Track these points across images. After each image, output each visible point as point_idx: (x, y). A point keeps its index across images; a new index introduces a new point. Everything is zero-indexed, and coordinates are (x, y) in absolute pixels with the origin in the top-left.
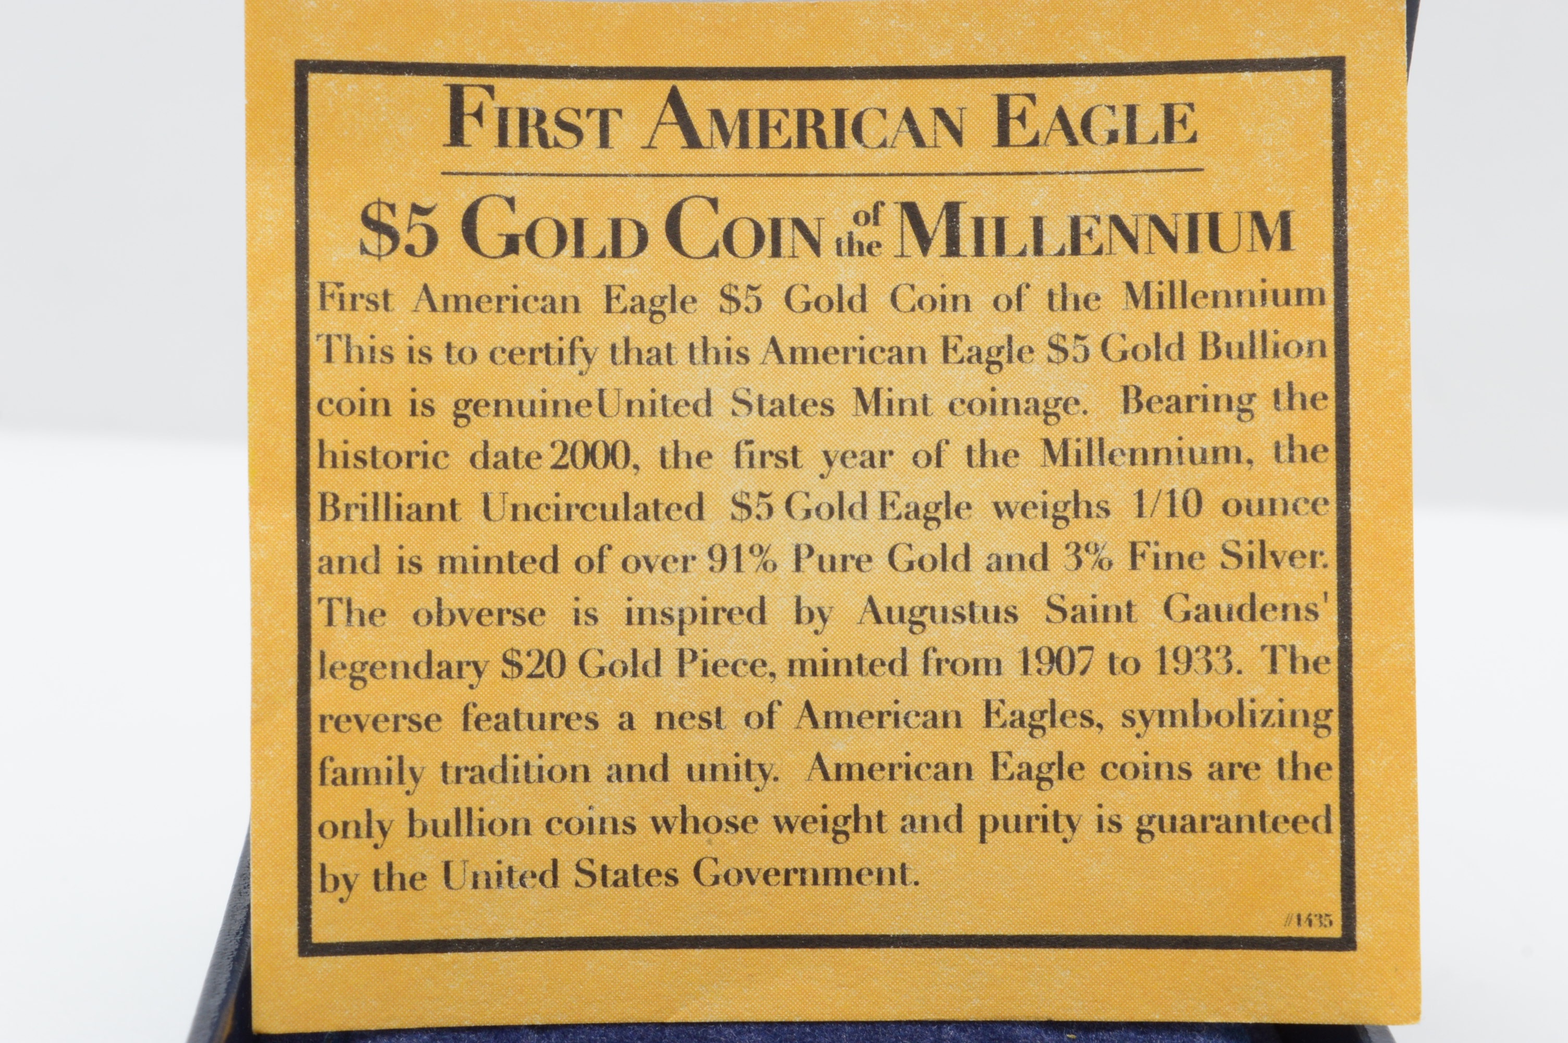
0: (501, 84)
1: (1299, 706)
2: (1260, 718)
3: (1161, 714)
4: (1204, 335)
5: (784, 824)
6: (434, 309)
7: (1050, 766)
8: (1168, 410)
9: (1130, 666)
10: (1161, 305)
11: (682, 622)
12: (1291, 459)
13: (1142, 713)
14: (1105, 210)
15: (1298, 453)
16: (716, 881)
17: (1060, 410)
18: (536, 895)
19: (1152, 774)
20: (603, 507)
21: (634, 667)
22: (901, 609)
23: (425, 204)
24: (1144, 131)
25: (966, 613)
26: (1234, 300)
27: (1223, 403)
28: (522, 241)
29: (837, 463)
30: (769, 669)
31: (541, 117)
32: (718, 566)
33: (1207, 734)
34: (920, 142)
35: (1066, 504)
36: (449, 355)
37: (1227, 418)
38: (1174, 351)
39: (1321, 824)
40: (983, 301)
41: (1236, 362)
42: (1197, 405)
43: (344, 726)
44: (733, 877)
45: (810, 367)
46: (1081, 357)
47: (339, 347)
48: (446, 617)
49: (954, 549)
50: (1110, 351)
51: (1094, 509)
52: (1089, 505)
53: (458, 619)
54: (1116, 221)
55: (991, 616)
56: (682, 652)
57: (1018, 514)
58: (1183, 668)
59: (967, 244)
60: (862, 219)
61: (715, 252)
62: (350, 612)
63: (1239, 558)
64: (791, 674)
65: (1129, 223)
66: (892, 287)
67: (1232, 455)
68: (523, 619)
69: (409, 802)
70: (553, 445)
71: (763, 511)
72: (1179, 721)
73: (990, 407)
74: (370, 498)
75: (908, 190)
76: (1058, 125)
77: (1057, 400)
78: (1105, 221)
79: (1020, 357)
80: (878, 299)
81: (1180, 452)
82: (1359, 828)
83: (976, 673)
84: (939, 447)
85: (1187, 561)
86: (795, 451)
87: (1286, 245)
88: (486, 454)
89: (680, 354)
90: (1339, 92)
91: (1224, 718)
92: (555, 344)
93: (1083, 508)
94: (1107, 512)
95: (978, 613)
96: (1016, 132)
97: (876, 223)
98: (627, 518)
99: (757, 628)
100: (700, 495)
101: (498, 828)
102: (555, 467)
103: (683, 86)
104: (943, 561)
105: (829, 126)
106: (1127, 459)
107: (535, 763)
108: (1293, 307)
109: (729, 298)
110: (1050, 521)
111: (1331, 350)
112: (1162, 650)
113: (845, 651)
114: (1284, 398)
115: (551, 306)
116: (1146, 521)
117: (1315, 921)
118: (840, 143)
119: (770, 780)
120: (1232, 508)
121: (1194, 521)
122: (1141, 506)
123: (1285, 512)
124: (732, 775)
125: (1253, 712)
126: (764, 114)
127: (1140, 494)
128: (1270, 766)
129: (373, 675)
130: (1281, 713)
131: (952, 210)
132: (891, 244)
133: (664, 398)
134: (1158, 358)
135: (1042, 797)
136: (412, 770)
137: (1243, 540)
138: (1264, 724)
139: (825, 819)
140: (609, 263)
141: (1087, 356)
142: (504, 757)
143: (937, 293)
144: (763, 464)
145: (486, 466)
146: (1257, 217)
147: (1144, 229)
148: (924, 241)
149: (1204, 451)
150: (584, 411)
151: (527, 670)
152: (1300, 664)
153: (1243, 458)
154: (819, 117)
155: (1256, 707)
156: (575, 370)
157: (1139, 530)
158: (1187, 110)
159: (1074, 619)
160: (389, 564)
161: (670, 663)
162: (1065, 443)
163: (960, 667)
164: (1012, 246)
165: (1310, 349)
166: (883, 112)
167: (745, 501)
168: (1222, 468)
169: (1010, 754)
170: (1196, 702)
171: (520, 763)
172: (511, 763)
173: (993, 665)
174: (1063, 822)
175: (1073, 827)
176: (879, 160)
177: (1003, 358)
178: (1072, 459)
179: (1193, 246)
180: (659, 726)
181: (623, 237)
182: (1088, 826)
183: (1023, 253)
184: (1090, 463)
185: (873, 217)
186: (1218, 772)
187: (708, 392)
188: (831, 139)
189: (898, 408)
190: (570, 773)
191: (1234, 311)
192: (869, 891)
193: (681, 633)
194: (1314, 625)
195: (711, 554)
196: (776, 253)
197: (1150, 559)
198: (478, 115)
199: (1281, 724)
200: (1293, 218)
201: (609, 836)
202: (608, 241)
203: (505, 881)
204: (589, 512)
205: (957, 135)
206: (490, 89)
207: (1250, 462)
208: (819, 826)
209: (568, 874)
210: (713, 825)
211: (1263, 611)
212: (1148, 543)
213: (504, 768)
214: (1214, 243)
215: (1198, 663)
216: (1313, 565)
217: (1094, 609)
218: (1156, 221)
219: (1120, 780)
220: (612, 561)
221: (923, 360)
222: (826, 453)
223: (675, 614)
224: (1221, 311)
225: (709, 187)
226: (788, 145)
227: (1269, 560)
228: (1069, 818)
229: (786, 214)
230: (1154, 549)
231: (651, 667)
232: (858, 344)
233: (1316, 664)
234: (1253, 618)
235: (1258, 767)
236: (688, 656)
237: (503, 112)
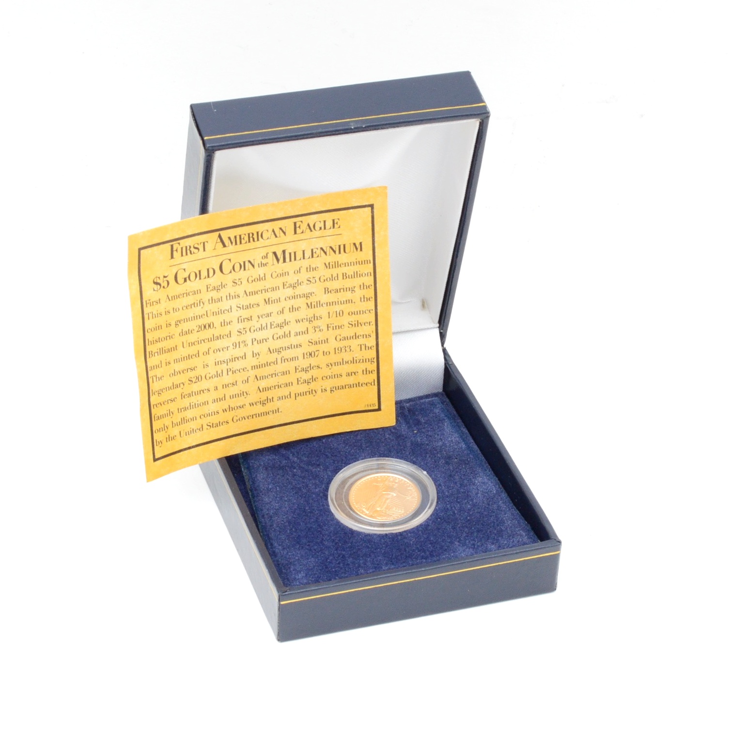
0: (181, 241)
1: (367, 358)
2: (358, 361)
3: (335, 363)
4: (343, 274)
5: (251, 404)
6: (170, 300)
7: (310, 379)
8: (335, 292)
9: (328, 353)
10: (333, 267)
11: (227, 362)
12: (364, 301)
13: (331, 364)
14: (319, 246)
15: (366, 299)
16: (237, 421)
17: (310, 295)
18: (199, 434)
19: (333, 377)
20: (208, 339)
21: (217, 375)
22: (276, 349)
23: (166, 275)
24: (328, 226)
25: (290, 347)
26: (349, 264)
27: (348, 289)
28: (187, 279)
29: (261, 318)
30: (247, 369)
31: (190, 247)
32: (235, 347)
33: (346, 366)
34: (276, 236)
35: (312, 318)
36: (174, 310)
37: (349, 293)
38: (336, 278)
39: (373, 384)
40: (292, 272)
41: (350, 279)
42: (342, 290)
43: (158, 406)
44: (241, 419)
45: (254, 296)
46: (314, 282)
47: (151, 315)
48: (176, 373)
49: (287, 332)
50: (321, 280)
51: (318, 318)
52: (317, 317)
53: (179, 373)
54: (322, 249)
55: (296, 347)
56: (227, 370)
57: (301, 322)
58: (340, 352)
59: (288, 259)
60: (264, 258)
61: (231, 272)
62: (156, 378)
63: (352, 325)
64: (252, 369)
65: (325, 249)
66: (271, 273)
67: (350, 301)
68: (192, 370)
69: (172, 420)
70: (197, 326)
71: (244, 332)
72: (339, 364)
73: (294, 297)
74: (159, 350)
75: (274, 249)
76: (308, 227)
77: (309, 293)
78: (319, 249)
79: (300, 284)
80: (268, 276)
81: (338, 302)
82: (381, 384)
83: (293, 360)
84: (283, 309)
85: (340, 327)
86: (251, 317)
87: (361, 250)
88: (182, 332)
89: (224, 299)
90: (372, 212)
91: (350, 362)
92: (196, 302)
93: (316, 318)
94: (321, 318)
95: (293, 346)
96: (298, 231)
97: (267, 258)
98: (214, 340)
99: (244, 360)
100: (230, 332)
101: (190, 420)
102: (198, 331)
103: (222, 233)
104: (285, 336)
105: (255, 236)
106: (326, 305)
107: (197, 403)
108: (363, 265)
109: (235, 283)
110: (308, 322)
111: (372, 274)
112: (335, 349)
113: (264, 362)
114: (362, 287)
115: (195, 293)
116: (331, 319)
117: (372, 405)
118: (258, 240)
119: (248, 395)
120: (351, 314)
121: (342, 317)
122: (329, 316)
123: (363, 313)
124: (240, 396)
125: (356, 360)
126: (240, 236)
127: (329, 313)
128: (360, 372)
129: (162, 392)
130: (363, 360)
131: (284, 252)
132: (270, 263)
133: (221, 310)
134: (332, 280)
135: (309, 387)
136: (172, 412)
137: (353, 321)
138: (359, 362)
139: (260, 401)
140: (207, 280)
141: (316, 282)
142: (190, 403)
143: (281, 272)
144: (244, 321)
145: (182, 335)
146: (354, 244)
147: (328, 250)
148: (278, 260)
149: (344, 301)
150: (203, 317)
151: (194, 382)
152: (367, 348)
153: (353, 302)
154: (253, 234)
155: (357, 359)
156: (201, 307)
157: (328, 321)
158: (338, 220)
159: (315, 344)
160: (164, 364)
161: (225, 372)
162: (311, 303)
163: (289, 360)
164: (298, 258)
165: (368, 274)
166: (268, 231)
167: (240, 331)
168: (348, 304)
169: (301, 378)
170: (343, 359)
171: (194, 404)
172: (192, 404)
173: (297, 358)
174: (313, 392)
175: (316, 392)
176: (267, 242)
177: (297, 285)
178: (313, 307)
179: (340, 252)
180: (223, 388)
181: (210, 273)
182: (319, 392)
183: (300, 259)
184: (317, 307)
185: (266, 257)
186: (348, 375)
187: (231, 306)
188: (256, 239)
189: (273, 302)
190: (204, 403)
191: (350, 267)
192: (271, 416)
193: (227, 365)
194: (370, 339)
195: (233, 345)
196: (245, 269)
197: (332, 328)
198: (177, 250)
199: (363, 362)
200: (363, 244)
201: (214, 416)
202: (206, 274)
203: (192, 432)
204: (205, 341)
205: (284, 233)
206: (179, 243)
207: (354, 302)
208: (259, 403)
209: (205, 427)
210: (236, 408)
211: (358, 337)
212: (331, 324)
213: (190, 406)
214: (345, 251)
215: (343, 350)
216: (370, 325)
217: (319, 341)
218: (331, 248)
219: (326, 380)
220: (211, 351)
221: (279, 289)
222: (258, 316)
223: (226, 361)
224: (347, 267)
225: (229, 256)
226: (246, 243)
227: (359, 325)
228: (315, 391)
229: (246, 260)
230: (332, 325)
231: (221, 375)
232: (264, 288)
233: (372, 372)
234: (356, 338)
235: (358, 372)
236: (229, 370)
237: (182, 248)
